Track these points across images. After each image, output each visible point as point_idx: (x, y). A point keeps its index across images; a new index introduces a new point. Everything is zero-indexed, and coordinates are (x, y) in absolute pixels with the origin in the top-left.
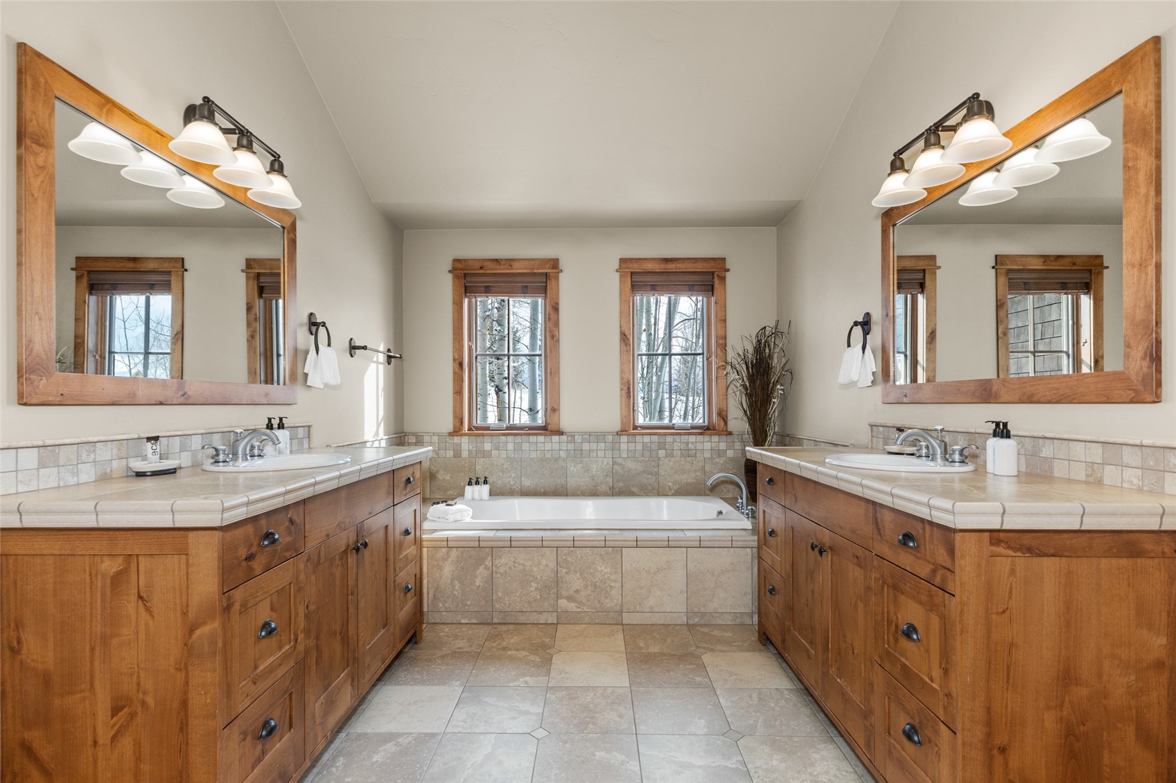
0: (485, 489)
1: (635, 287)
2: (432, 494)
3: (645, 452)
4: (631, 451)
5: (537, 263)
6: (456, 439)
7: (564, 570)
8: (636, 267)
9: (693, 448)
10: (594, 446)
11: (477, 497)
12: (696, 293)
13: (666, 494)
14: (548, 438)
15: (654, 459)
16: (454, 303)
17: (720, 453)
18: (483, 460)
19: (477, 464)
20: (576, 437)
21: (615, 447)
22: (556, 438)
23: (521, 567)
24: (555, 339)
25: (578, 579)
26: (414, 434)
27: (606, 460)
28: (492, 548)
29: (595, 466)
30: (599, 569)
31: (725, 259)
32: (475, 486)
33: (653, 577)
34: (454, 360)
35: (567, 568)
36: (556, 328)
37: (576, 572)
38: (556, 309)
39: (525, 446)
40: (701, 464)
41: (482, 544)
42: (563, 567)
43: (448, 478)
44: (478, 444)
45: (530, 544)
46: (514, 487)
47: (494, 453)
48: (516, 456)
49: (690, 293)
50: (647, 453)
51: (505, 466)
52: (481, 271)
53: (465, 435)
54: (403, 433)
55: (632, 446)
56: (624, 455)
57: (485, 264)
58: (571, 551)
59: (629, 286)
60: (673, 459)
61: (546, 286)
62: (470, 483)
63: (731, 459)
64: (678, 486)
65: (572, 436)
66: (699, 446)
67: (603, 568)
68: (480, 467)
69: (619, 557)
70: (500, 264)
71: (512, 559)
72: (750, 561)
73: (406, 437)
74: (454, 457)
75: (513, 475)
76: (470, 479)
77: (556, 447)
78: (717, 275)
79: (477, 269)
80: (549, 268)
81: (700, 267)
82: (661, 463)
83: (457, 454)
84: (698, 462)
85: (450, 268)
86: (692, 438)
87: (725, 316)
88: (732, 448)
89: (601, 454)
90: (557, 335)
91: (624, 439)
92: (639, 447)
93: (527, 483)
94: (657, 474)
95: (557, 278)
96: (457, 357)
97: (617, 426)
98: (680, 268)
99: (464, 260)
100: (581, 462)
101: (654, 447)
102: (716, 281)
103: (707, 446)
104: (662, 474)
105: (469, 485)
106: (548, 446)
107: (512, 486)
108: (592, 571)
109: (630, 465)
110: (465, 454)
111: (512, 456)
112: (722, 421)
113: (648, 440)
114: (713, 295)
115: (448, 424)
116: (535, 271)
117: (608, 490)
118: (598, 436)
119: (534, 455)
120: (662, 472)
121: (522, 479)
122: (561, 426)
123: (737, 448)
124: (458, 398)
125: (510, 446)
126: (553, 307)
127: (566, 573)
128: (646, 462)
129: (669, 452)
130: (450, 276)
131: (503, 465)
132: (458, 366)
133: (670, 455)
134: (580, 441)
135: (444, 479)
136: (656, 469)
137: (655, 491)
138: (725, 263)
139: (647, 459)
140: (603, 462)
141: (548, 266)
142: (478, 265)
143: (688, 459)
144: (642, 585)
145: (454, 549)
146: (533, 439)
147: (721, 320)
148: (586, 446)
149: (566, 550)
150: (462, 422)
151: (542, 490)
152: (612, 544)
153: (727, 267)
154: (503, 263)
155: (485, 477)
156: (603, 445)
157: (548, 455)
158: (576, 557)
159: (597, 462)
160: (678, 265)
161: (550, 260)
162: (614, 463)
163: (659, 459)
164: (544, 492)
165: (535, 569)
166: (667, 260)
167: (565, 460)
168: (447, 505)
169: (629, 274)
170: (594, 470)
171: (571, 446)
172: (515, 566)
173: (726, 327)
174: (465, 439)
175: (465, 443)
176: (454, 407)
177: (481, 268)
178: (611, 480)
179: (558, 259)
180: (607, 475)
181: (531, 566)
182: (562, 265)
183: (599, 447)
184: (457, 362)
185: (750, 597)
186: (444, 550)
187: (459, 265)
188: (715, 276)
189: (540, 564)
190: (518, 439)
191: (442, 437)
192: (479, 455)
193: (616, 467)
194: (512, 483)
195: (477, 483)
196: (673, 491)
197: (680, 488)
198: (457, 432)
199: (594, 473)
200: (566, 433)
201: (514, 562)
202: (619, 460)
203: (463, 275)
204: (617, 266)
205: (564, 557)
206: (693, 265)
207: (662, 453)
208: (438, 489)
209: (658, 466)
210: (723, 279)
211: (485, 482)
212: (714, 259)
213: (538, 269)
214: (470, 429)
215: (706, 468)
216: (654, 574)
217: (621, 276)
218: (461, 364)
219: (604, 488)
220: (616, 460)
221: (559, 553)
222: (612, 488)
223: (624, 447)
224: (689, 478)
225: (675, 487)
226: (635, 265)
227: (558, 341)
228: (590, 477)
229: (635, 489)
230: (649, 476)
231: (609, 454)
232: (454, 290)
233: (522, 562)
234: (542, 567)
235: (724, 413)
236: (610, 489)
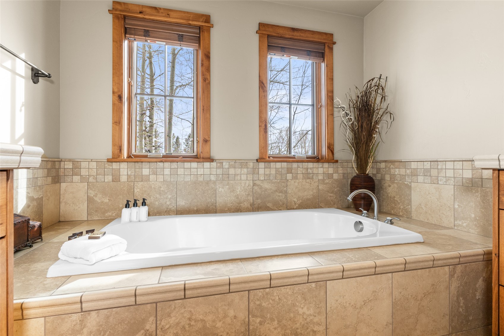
0: (144, 210)
1: (271, 47)
2: (89, 217)
3: (278, 175)
4: (267, 175)
5: (192, 16)
6: (115, 165)
7: (258, 320)
8: (271, 32)
9: (311, 172)
10: (238, 171)
11: (134, 219)
12: (312, 57)
13: (292, 207)
14: (200, 165)
15: (284, 181)
16: (113, 41)
17: (330, 176)
18: (141, 183)
19: (136, 187)
20: (224, 164)
21: (255, 171)
22: (207, 165)
23: (200, 325)
24: (207, 81)
25: (275, 329)
26: (70, 160)
27: (248, 182)
28: (156, 303)
29: (239, 187)
30: (301, 311)
31: (333, 34)
32: (133, 208)
33: (359, 312)
34: (114, 93)
35: (262, 316)
36: (208, 72)
37: (272, 320)
38: (207, 56)
39: (181, 171)
40: (316, 184)
41: (140, 300)
42: (256, 316)
43: (106, 200)
44: (137, 170)
45: (212, 290)
46: (170, 207)
47: (152, 177)
48: (172, 180)
49: (309, 57)
50: (279, 177)
51: (162, 189)
52: (140, 16)
53: (124, 161)
54: (59, 158)
55: (267, 171)
56: (262, 178)
57: (144, 9)
58: (267, 294)
59: (266, 45)
60: (297, 181)
61: (199, 37)
62: (127, 206)
63: (336, 180)
64: (301, 201)
65: (221, 162)
66: (315, 171)
67: (305, 310)
68: (138, 190)
69: (322, 293)
70: (158, 12)
71: (187, 315)
72: (448, 279)
73: (62, 163)
74: (113, 181)
75: (170, 197)
76: (128, 201)
77: (207, 171)
78: (328, 46)
79: (136, 13)
80: (202, 22)
81: (316, 38)
82: (289, 184)
83: (116, 179)
84: (315, 182)
85: (111, 9)
86: (310, 165)
87: (333, 76)
88: (337, 172)
89: (244, 177)
90: (209, 78)
91: (262, 165)
92: (273, 172)
93: (182, 203)
94: (286, 192)
95: (209, 32)
96: (116, 90)
97: (257, 155)
98: (302, 37)
99: (124, 3)
100: (228, 184)
101: (284, 171)
102: (327, 50)
103: (321, 171)
104: (290, 192)
105: (126, 207)
106: (200, 172)
107: (168, 206)
108: (292, 315)
109: (266, 185)
110: (124, 178)
111: (169, 180)
112: (330, 152)
113: (280, 167)
114: (324, 61)
115: (107, 152)
116: (191, 22)
117: (249, 206)
118: (242, 163)
119: (188, 179)
120: (289, 191)
121: (178, 199)
122: (212, 155)
123: (340, 172)
124: (117, 128)
125: (167, 172)
126: (205, 55)
127: (261, 323)
128: (278, 183)
129: (294, 175)
130: (110, 17)
131: (161, 187)
132: (117, 98)
133: (295, 178)
134: (227, 166)
135: (102, 202)
136: (285, 189)
137: (285, 206)
138: (333, 37)
139: (278, 181)
140: (245, 184)
141: (201, 20)
142: (138, 10)
143: (308, 180)
144: (348, 323)
145: (93, 313)
146: (187, 165)
147: (330, 79)
148: (232, 171)
149: (260, 293)
150: (120, 149)
151: (195, 209)
152: (316, 278)
153: (334, 41)
154: (161, 11)
155: (144, 199)
156: (245, 170)
157: (201, 179)
158: (273, 300)
159: (241, 183)
160: (301, 34)
161: (203, 15)
162: (254, 184)
163: (288, 181)
164: (197, 210)
165: (219, 324)
166: (294, 30)
167: (215, 182)
168: (90, 238)
169: (266, 36)
170: (238, 191)
171: (220, 171)
172: (190, 325)
173: (333, 84)
174: (124, 165)
175: (124, 169)
176: (113, 136)
177: (141, 13)
178: (252, 198)
179: (210, 16)
180: (249, 195)
181: (214, 321)
182: (214, 19)
183: (242, 172)
184: (117, 95)
185: (447, 317)
186: (75, 317)
187: (119, 7)
188: (326, 46)
189: (226, 316)
190: (174, 165)
191: (100, 163)
192: (137, 179)
193: (256, 188)
194: (168, 203)
195: (135, 205)
196: (297, 205)
197: (302, 202)
198: (116, 158)
199: (238, 193)
200: (216, 160)
201: (190, 319)
202: (258, 182)
203: (123, 17)
204: (257, 28)
205: (258, 303)
206: (312, 36)
207: (289, 176)
208: (96, 211)
209: (287, 186)
210: (331, 49)
211: (144, 204)
212: (326, 34)
213: (193, 21)
214: (129, 157)
215: (320, 187)
216: (361, 308)
217: (260, 37)
218: (120, 97)
219: (246, 205)
220: (256, 182)
221: (251, 298)
222: (252, 205)
223: (261, 171)
224: (308, 194)
225: (299, 202)
226: (271, 30)
227: (209, 83)
228: (236, 196)
229: (270, 205)
230: (280, 194)
231: (250, 177)
232: (114, 29)
233: (201, 317)
234: (228, 320)
235: (332, 147)
236: (251, 205)
